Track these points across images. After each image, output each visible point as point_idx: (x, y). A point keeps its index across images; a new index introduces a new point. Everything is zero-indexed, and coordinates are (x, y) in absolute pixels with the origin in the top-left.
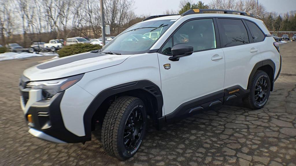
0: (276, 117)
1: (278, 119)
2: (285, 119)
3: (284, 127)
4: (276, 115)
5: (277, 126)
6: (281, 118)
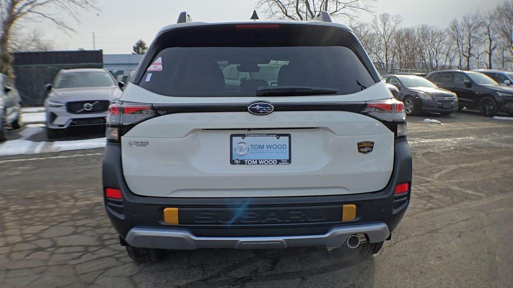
0: (91, 249)
1: (87, 247)
2: (71, 250)
3: (69, 235)
4: (93, 253)
5: (81, 233)
6: (81, 249)
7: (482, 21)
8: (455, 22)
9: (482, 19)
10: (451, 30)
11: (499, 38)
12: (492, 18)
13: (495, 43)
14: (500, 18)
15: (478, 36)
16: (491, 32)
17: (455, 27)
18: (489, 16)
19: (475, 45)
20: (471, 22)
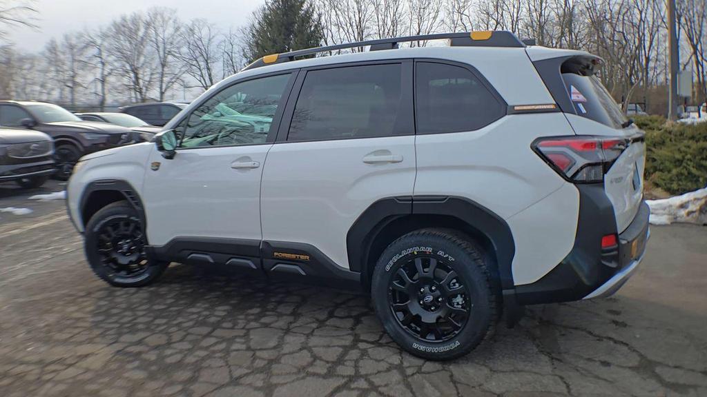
7: (91, 40)
8: (53, 42)
9: (90, 37)
10: (48, 54)
11: (116, 61)
12: (104, 36)
13: (111, 67)
14: (115, 37)
15: (85, 60)
16: (104, 55)
17: (53, 49)
18: (99, 34)
19: (80, 72)
20: (74, 41)
